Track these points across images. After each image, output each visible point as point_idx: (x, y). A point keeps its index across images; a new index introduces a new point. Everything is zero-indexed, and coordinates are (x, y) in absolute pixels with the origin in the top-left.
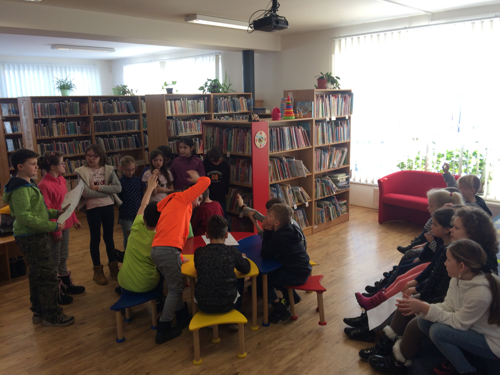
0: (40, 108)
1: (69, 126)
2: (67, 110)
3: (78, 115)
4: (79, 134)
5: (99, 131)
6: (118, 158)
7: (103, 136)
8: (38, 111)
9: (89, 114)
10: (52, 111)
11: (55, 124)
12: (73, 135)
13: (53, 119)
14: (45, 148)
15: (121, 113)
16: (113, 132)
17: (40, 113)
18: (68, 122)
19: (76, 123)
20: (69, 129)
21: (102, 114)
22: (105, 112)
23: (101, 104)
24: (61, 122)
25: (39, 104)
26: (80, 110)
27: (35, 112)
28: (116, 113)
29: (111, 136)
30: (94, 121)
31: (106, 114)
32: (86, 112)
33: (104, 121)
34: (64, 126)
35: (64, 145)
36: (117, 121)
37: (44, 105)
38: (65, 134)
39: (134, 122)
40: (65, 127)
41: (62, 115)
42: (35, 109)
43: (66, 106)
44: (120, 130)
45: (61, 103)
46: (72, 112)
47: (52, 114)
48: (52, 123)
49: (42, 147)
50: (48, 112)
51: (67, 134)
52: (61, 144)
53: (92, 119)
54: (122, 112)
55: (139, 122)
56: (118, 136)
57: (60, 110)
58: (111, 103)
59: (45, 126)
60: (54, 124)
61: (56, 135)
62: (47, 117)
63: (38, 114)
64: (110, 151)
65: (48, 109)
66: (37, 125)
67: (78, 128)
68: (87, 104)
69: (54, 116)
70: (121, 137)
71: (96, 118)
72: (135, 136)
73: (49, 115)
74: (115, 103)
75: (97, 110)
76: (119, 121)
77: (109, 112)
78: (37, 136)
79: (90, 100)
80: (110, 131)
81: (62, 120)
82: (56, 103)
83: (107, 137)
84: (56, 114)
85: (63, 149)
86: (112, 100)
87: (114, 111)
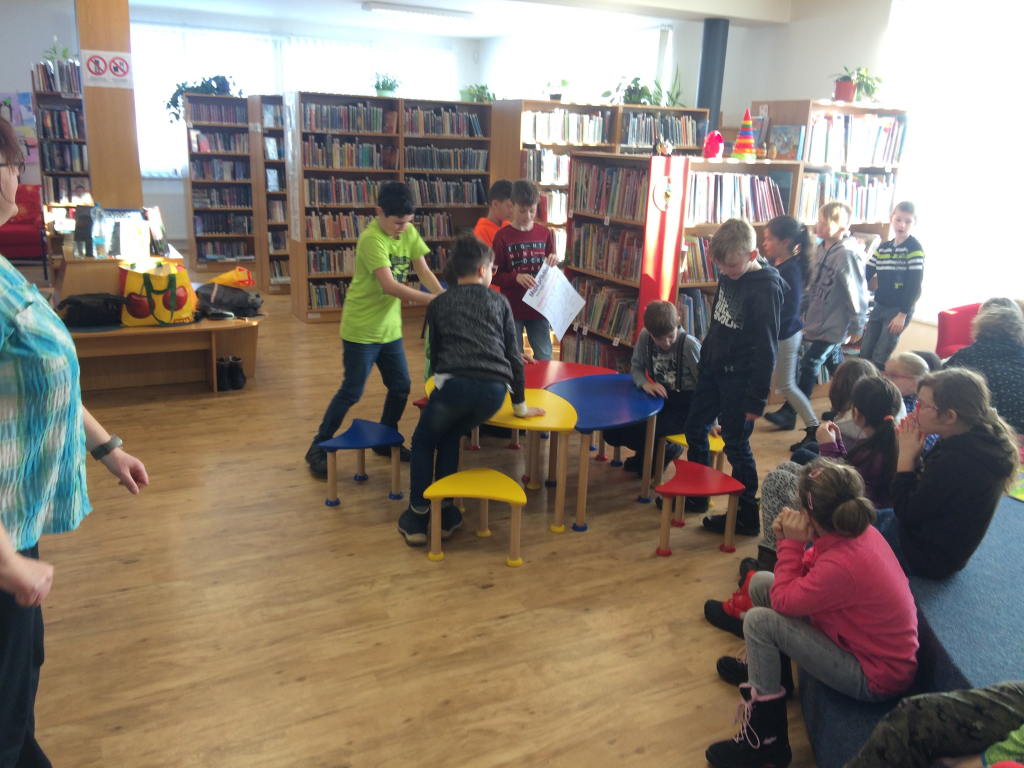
0: (314, 112)
1: (361, 152)
2: (360, 121)
3: (378, 132)
4: (377, 168)
5: (413, 165)
6: (442, 221)
7: (418, 177)
8: (310, 120)
9: (397, 132)
10: (335, 120)
11: (338, 145)
12: (366, 168)
13: (334, 136)
14: (317, 187)
15: (456, 136)
16: (437, 170)
17: (314, 123)
18: (360, 142)
19: (375, 147)
20: (361, 157)
21: (421, 134)
22: (426, 131)
23: (421, 114)
24: (348, 142)
25: (313, 107)
26: (383, 124)
27: (305, 120)
28: (447, 134)
29: (433, 177)
30: (406, 145)
31: (432, 135)
32: (392, 128)
33: (423, 148)
34: (352, 151)
35: (350, 186)
36: (447, 150)
37: (321, 109)
38: (352, 165)
39: (479, 154)
40: (354, 152)
41: (351, 130)
42: (305, 115)
43: (359, 113)
44: (450, 168)
45: (351, 107)
46: (369, 126)
47: (333, 126)
48: (333, 142)
49: (311, 185)
50: (327, 122)
51: (358, 164)
52: (344, 184)
53: (402, 143)
54: (459, 132)
55: (488, 154)
56: (447, 178)
57: (349, 120)
58: (438, 113)
59: (320, 147)
60: (336, 145)
61: (337, 166)
62: (324, 131)
63: (311, 125)
64: (429, 205)
65: (327, 117)
66: (307, 144)
67: (376, 156)
68: (396, 113)
69: (337, 132)
70: (451, 181)
71: (409, 141)
72: (477, 183)
73: (327, 127)
74: (447, 115)
75: (412, 127)
76: (451, 151)
77: (433, 131)
78: (305, 164)
79: (402, 106)
80: (432, 167)
81: (350, 139)
82: (342, 107)
83: (425, 179)
84: (340, 127)
85: (347, 192)
86: (442, 109)
87: (443, 131)
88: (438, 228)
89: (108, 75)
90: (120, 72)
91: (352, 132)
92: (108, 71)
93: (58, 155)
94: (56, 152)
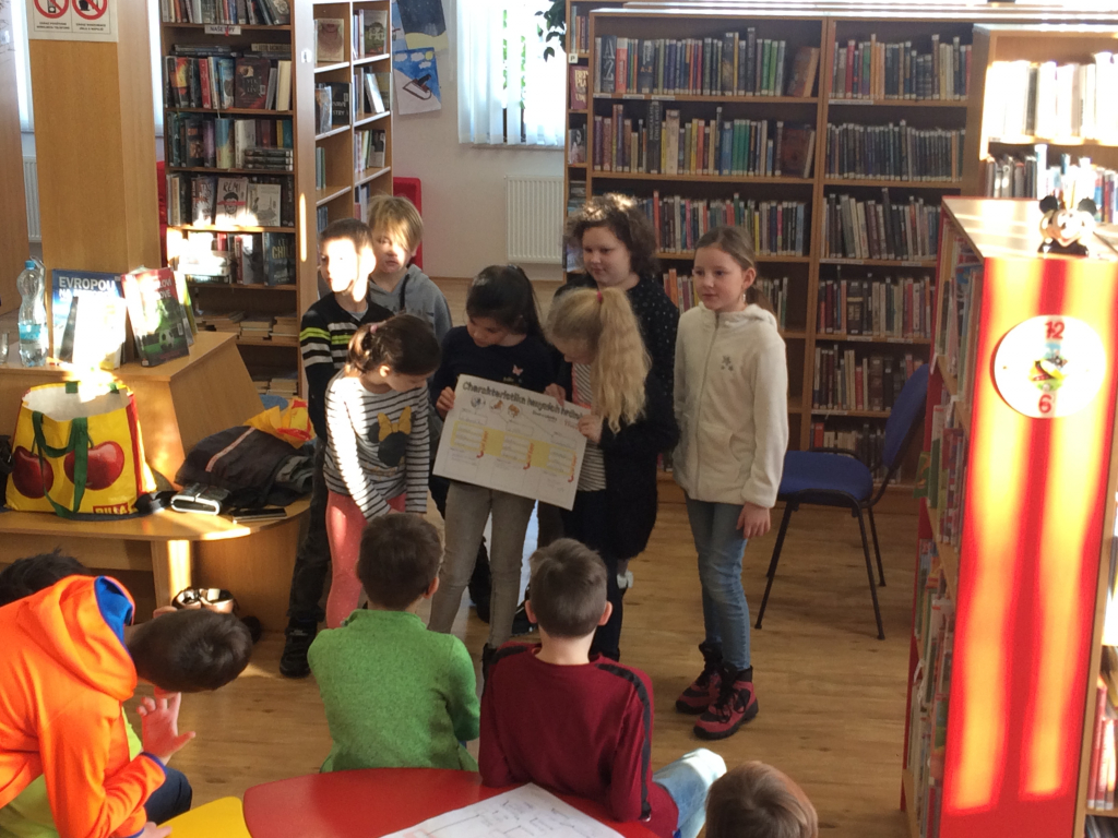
0: (623, 56)
1: (727, 136)
2: (730, 71)
3: (772, 93)
4: (764, 174)
5: (852, 168)
6: (916, 296)
7: (861, 194)
8: (617, 71)
9: (815, 93)
10: (672, 71)
11: (675, 124)
12: (737, 174)
13: (666, 105)
16: (911, 180)
17: (622, 80)
18: (728, 117)
19: (763, 126)
20: (727, 148)
21: (876, 96)
22: (891, 88)
23: (878, 51)
24: (700, 117)
25: (623, 43)
26: (786, 77)
27: (603, 73)
29: (900, 195)
30: (834, 122)
31: (903, 98)
32: (803, 84)
33: (877, 129)
34: (706, 136)
35: (695, 212)
36: (940, 132)
37: (640, 46)
38: (705, 166)
40: (712, 138)
41: (707, 92)
42: (603, 61)
43: (727, 55)
44: (949, 174)
45: (709, 41)
46: (750, 82)
47: (668, 84)
48: (664, 118)
50: (655, 73)
51: (718, 166)
52: (683, 207)
53: (822, 115)
57: (706, 68)
58: (925, 46)
59: (635, 128)
60: (671, 125)
61: (670, 168)
62: (646, 95)
63: (615, 82)
64: (887, 259)
65: (655, 64)
67: (765, 144)
68: (814, 51)
69: (670, 96)
71: (838, 114)
73: (654, 86)
74: (946, 51)
75: (855, 80)
77: (909, 90)
79: (829, 37)
80: (899, 172)
81: (705, 111)
82: (690, 42)
83: (879, 200)
84: (684, 85)
85: (687, 227)
86: (936, 38)
87: (936, 88)
88: (907, 313)
89: (72, 17)
90: (92, 12)
91: (709, 95)
92: (71, 9)
93: (194, 138)
94: (190, 132)
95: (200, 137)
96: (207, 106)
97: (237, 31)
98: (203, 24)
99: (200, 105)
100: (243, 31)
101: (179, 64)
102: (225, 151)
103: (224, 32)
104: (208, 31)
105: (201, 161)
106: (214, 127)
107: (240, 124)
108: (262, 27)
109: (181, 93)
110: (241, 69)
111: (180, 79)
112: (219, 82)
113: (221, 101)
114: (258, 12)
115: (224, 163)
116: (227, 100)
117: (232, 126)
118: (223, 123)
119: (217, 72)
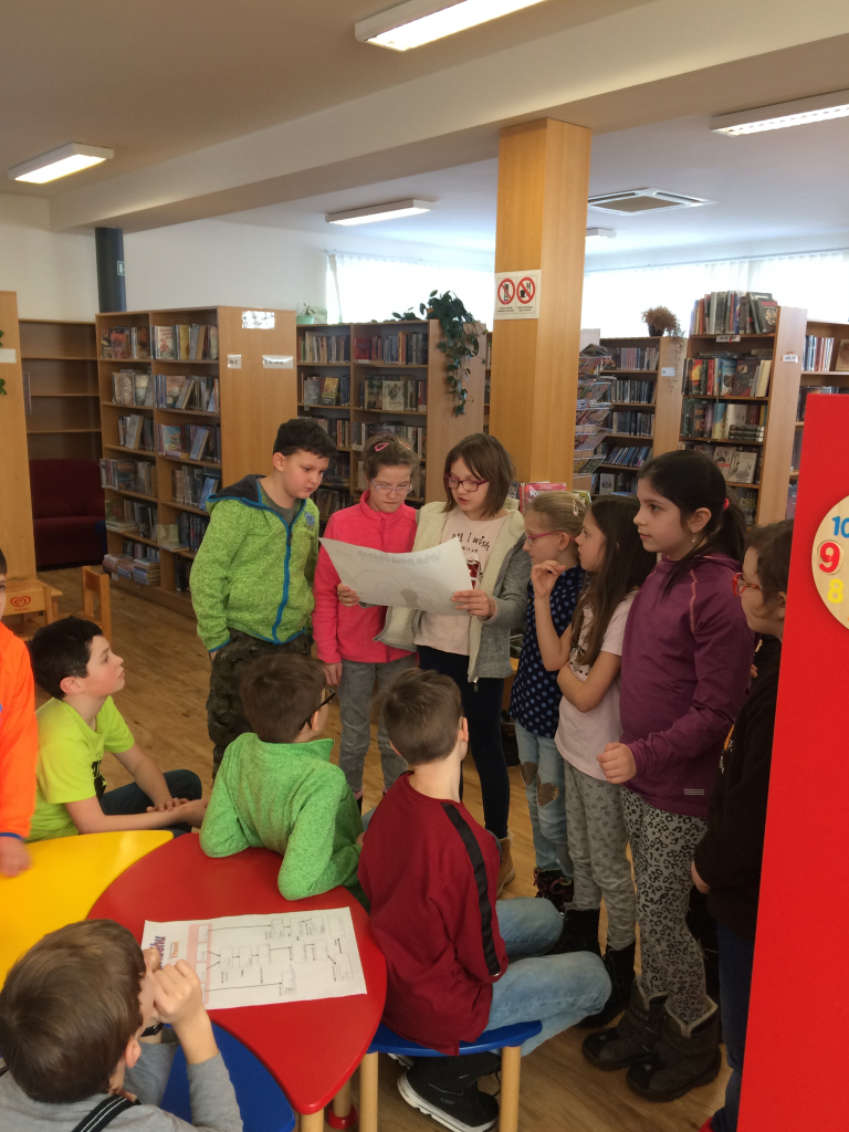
89: (516, 303)
90: (526, 298)
92: (516, 297)
93: (698, 417)
94: (697, 412)
95: (704, 416)
96: (709, 393)
97: (737, 339)
98: (716, 335)
99: (705, 394)
100: (742, 339)
101: (696, 364)
102: (718, 426)
103: (728, 340)
104: (718, 340)
105: (702, 434)
106: (713, 408)
107: (731, 407)
108: (754, 336)
109: (694, 384)
110: (740, 368)
111: (696, 374)
112: (720, 377)
113: (720, 390)
114: (752, 324)
115: (717, 436)
116: (725, 390)
117: (726, 408)
118: (720, 406)
119: (721, 368)
